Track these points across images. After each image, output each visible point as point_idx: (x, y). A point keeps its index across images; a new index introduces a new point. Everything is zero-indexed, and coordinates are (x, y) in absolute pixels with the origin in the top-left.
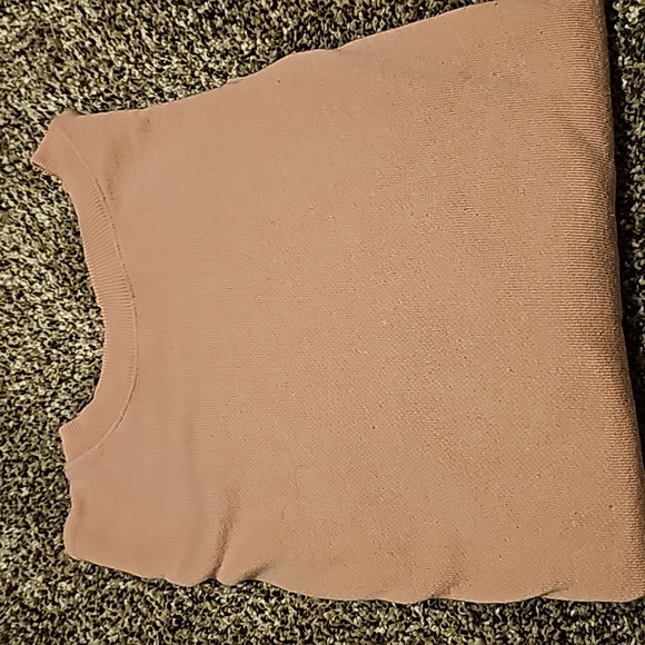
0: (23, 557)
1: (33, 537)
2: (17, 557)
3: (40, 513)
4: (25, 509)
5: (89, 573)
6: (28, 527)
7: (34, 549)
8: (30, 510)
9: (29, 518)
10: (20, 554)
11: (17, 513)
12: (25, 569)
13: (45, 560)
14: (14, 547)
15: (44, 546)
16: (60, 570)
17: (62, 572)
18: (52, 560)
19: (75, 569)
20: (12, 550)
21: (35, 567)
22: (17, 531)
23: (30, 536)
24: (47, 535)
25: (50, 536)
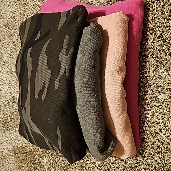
0: (49, 165)
1: (51, 159)
2: (48, 165)
3: (52, 153)
4: (49, 153)
5: (64, 167)
6: (50, 157)
7: (52, 163)
8: (50, 153)
9: (50, 155)
10: (49, 164)
11: (47, 154)
12: (50, 167)
13: (54, 165)
14: (47, 162)
15: (54, 161)
16: (58, 167)
17: (58, 168)
18: (56, 165)
19: (61, 167)
20: (47, 163)
21: (52, 167)
22: (47, 158)
23: (50, 159)
24: (54, 158)
25: (55, 159)
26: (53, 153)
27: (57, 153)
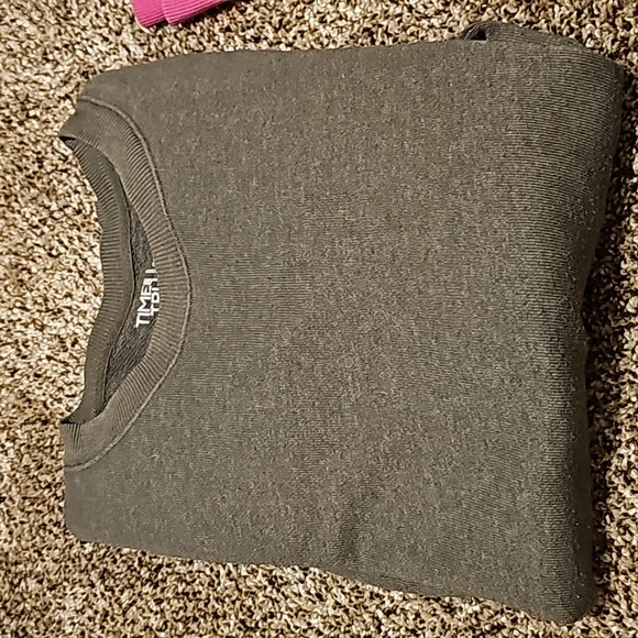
26: (110, 568)
27: (129, 567)
